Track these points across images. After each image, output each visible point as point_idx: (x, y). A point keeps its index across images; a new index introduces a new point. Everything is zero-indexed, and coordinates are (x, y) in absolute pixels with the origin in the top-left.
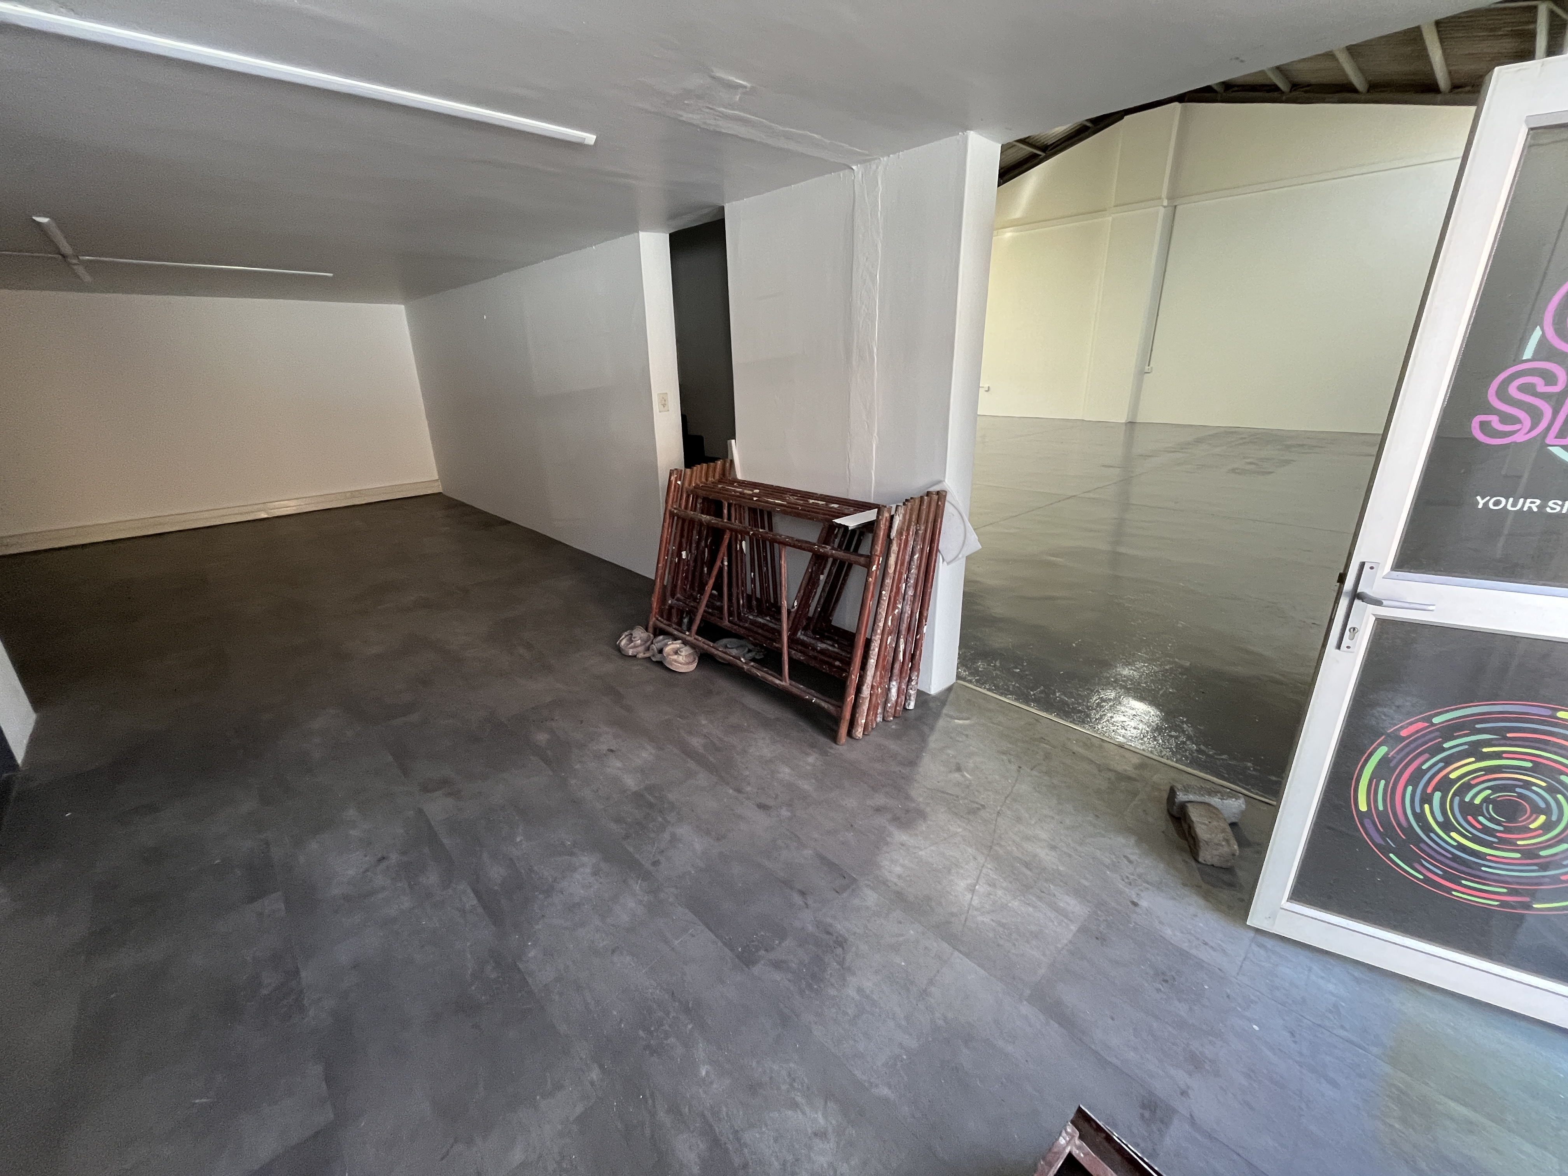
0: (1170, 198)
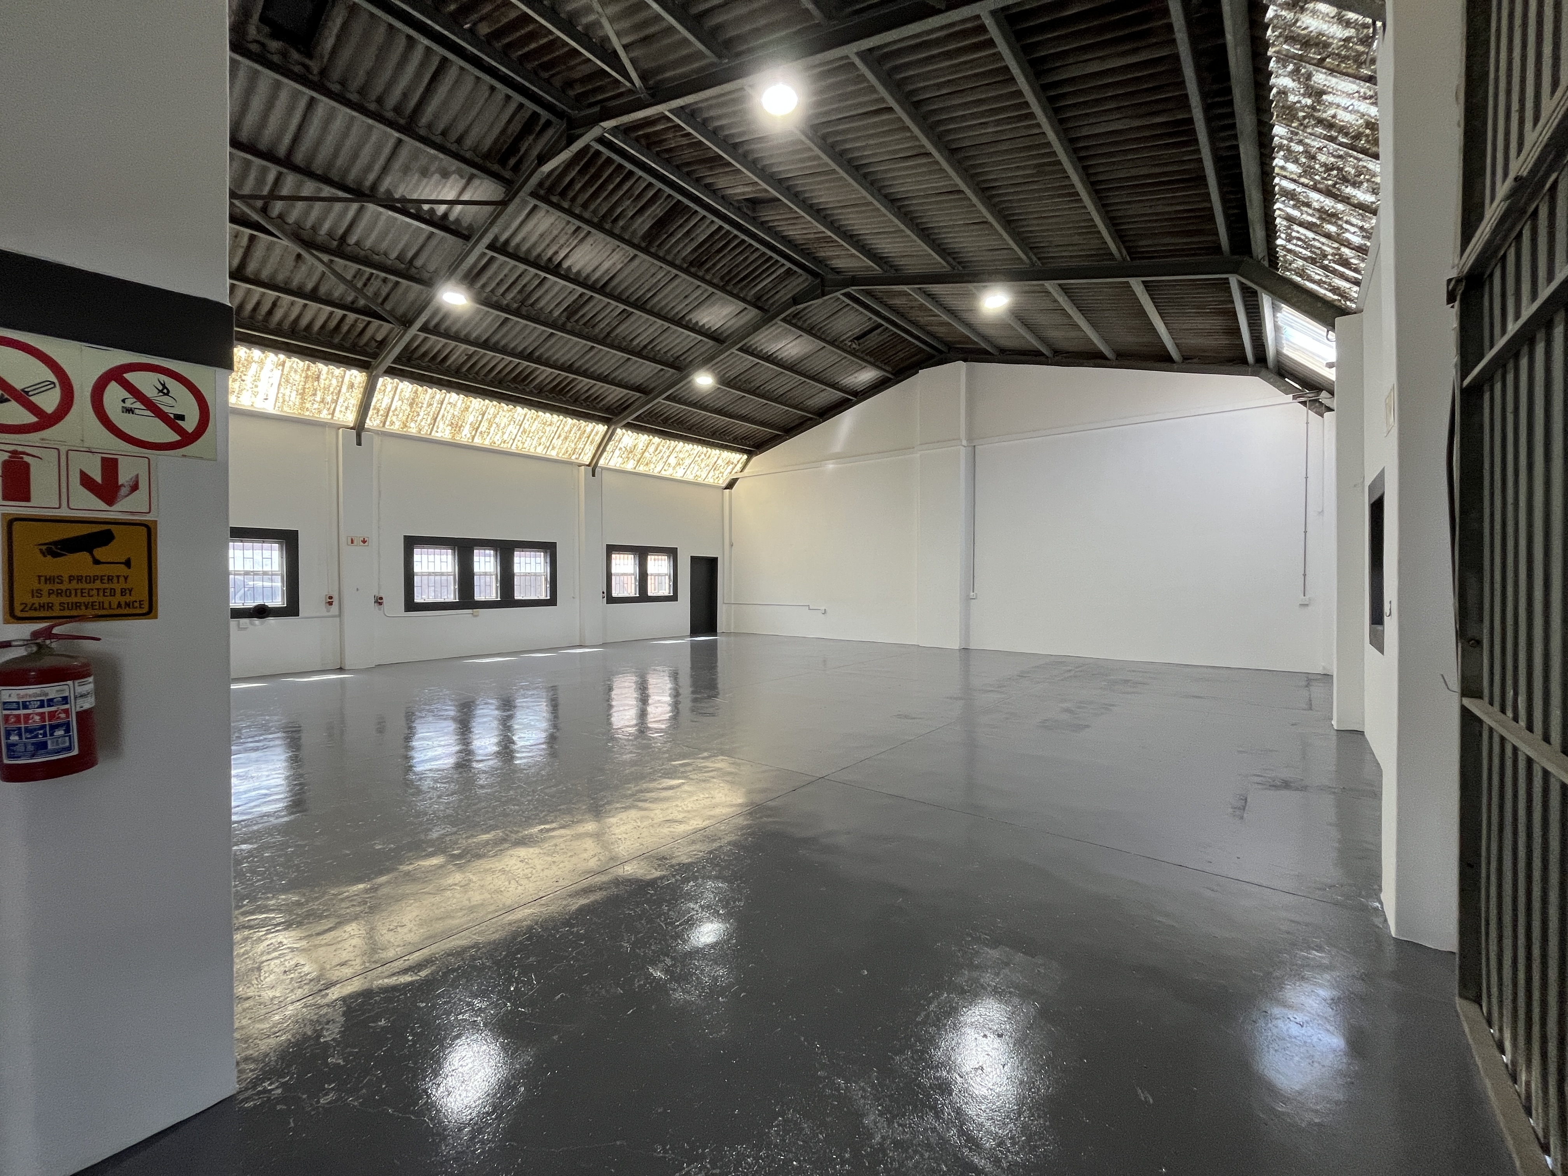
0: (970, 439)
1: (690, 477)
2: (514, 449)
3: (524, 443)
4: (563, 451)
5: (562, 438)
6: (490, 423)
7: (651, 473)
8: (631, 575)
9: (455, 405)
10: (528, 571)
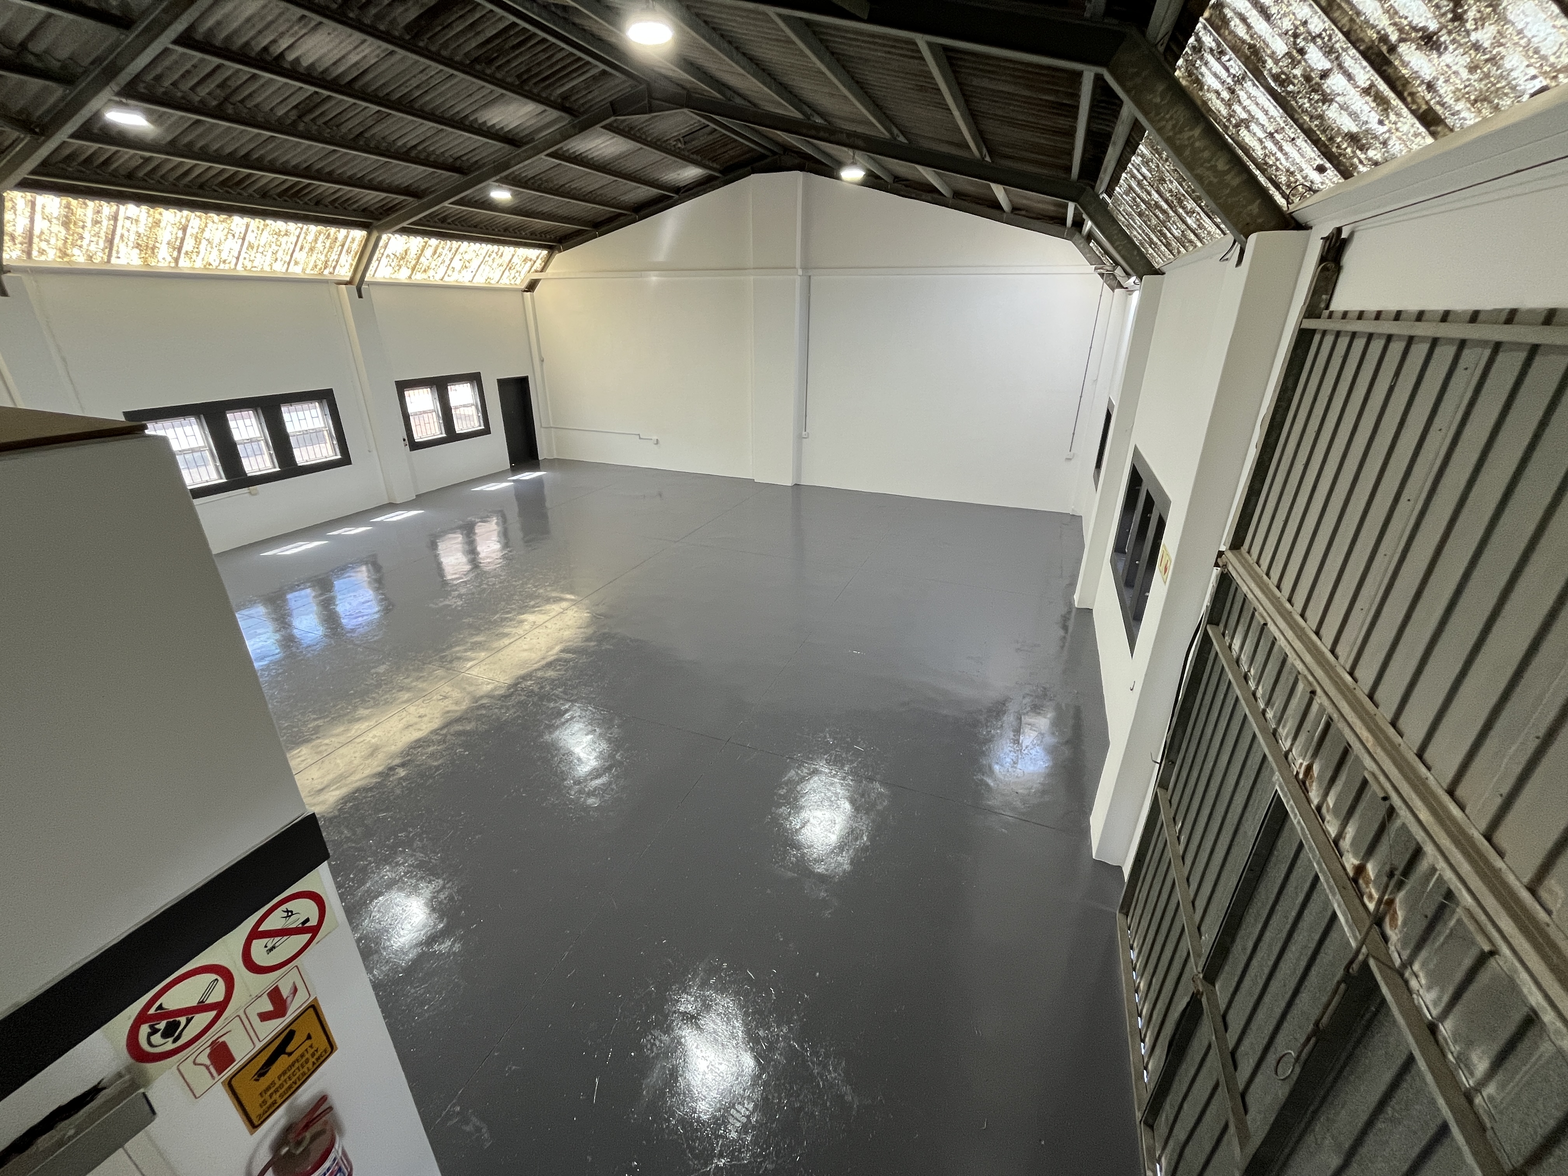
0: (805, 268)
1: (480, 281)
2: (240, 271)
3: (252, 261)
4: (311, 265)
5: (306, 249)
6: (197, 240)
7: (432, 281)
8: (431, 412)
9: (137, 221)
10: (305, 428)
